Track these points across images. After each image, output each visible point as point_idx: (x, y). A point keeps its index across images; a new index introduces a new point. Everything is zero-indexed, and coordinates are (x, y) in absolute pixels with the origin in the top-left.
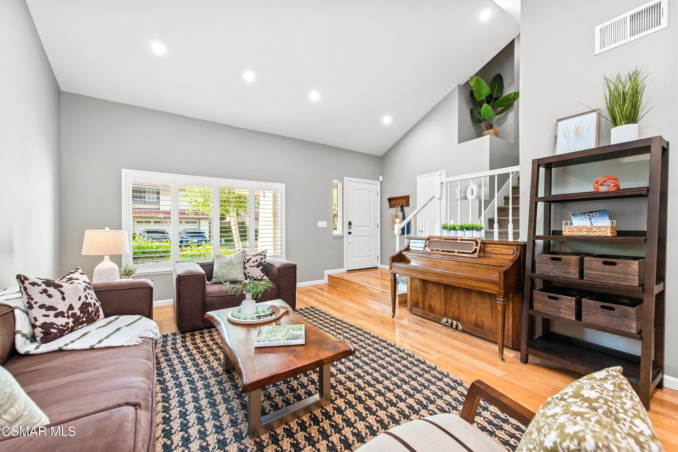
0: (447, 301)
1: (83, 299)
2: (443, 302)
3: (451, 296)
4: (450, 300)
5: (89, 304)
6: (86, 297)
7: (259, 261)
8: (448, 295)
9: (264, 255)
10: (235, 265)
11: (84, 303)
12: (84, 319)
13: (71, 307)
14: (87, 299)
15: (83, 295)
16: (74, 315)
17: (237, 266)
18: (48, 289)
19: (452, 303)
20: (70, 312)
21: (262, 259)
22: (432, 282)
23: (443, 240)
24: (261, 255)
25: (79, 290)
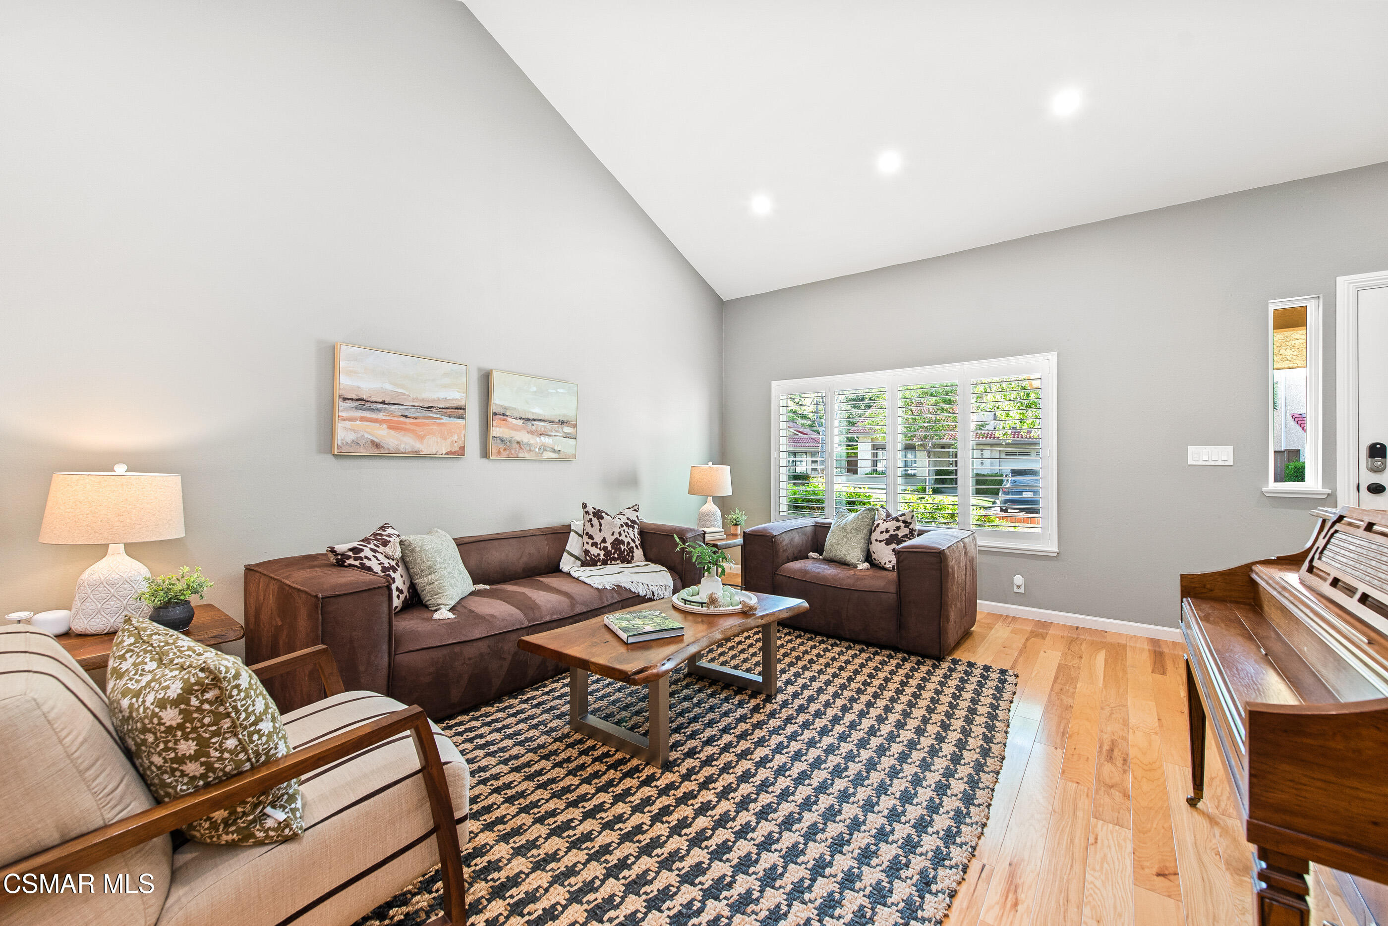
1: (616, 535)
5: (622, 542)
6: (620, 533)
7: (892, 532)
9: (904, 522)
10: (848, 533)
11: (617, 539)
12: (616, 556)
13: (604, 541)
14: (620, 536)
15: (617, 530)
16: (605, 548)
17: (851, 535)
18: (593, 519)
20: (603, 545)
21: (898, 528)
24: (898, 520)
25: (615, 526)
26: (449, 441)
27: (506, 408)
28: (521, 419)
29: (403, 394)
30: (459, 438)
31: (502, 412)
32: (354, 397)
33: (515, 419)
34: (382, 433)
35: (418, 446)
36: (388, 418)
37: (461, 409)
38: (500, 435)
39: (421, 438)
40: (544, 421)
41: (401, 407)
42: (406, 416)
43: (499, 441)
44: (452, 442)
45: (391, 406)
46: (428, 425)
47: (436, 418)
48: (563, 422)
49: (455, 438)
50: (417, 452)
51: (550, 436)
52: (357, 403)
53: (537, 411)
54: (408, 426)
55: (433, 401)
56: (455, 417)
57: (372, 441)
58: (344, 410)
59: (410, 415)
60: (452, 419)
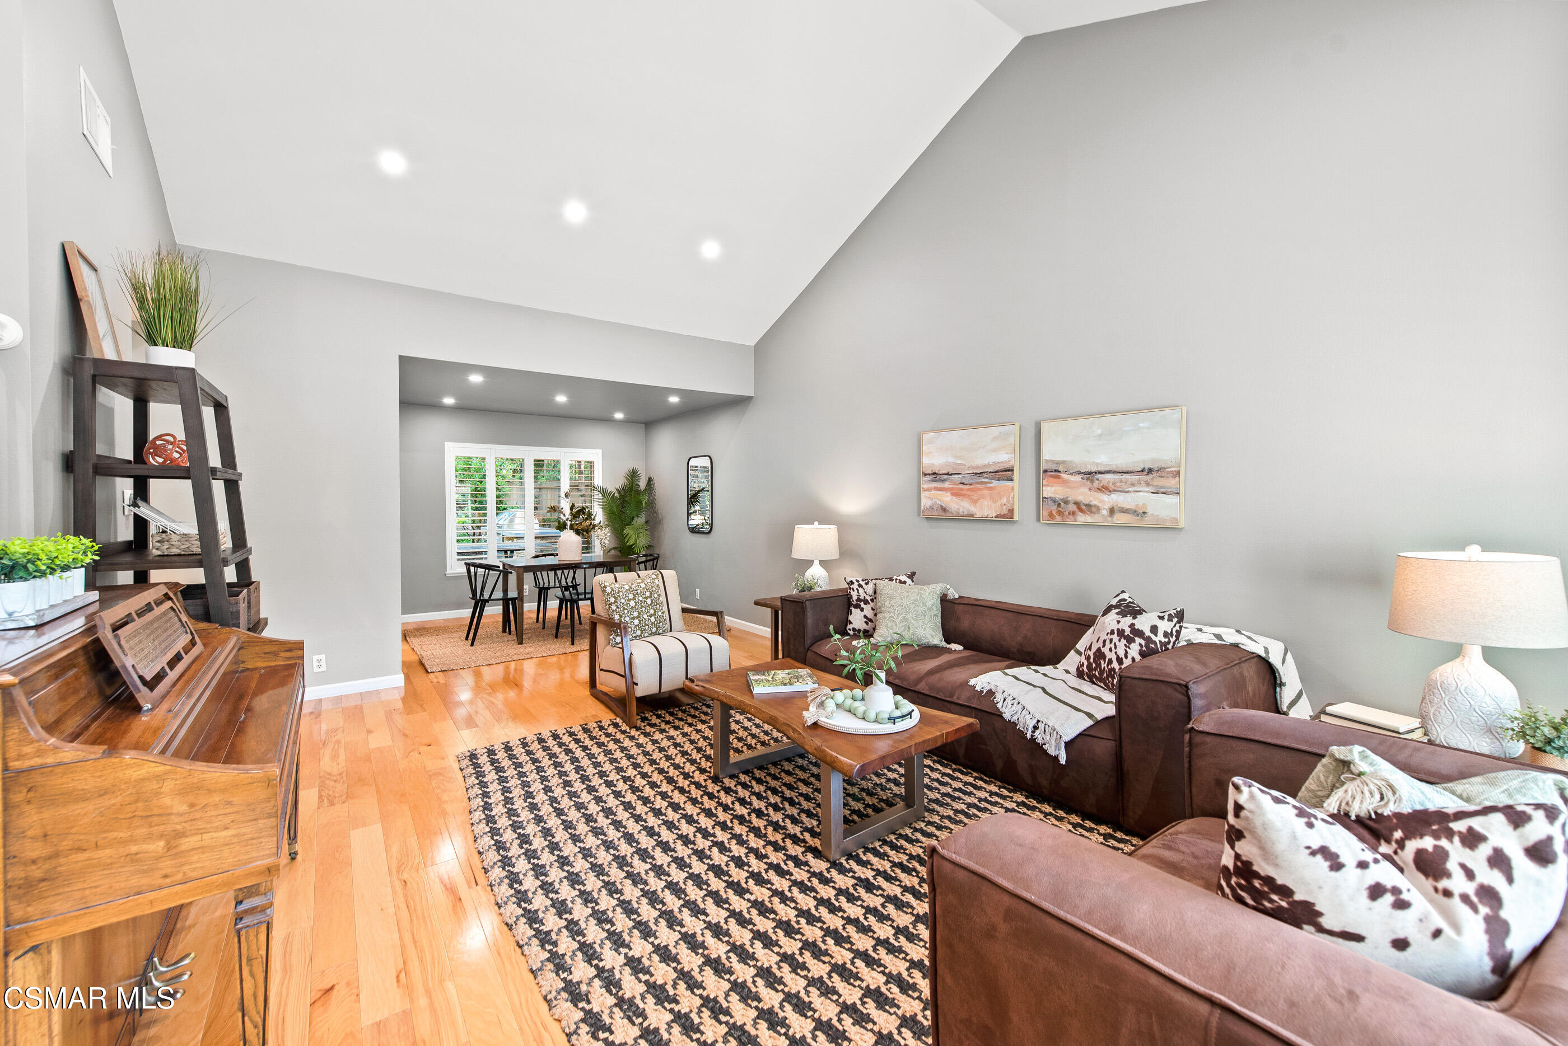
26: (999, 503)
27: (1058, 463)
28: (1080, 473)
29: (961, 464)
30: (1008, 500)
31: (1053, 467)
32: (930, 472)
33: (1071, 474)
34: (947, 499)
35: (973, 509)
36: (951, 486)
37: (1009, 470)
38: (1052, 496)
39: (975, 502)
40: (1114, 472)
41: (960, 476)
42: (963, 484)
43: (1050, 502)
44: (1001, 505)
45: (953, 476)
46: (979, 490)
47: (987, 483)
48: (1150, 471)
49: (1004, 501)
50: (972, 515)
51: (1127, 492)
52: (932, 477)
53: (1102, 459)
54: (965, 492)
55: (985, 466)
56: (1003, 480)
57: (941, 506)
58: (926, 483)
59: (966, 482)
60: (1001, 482)
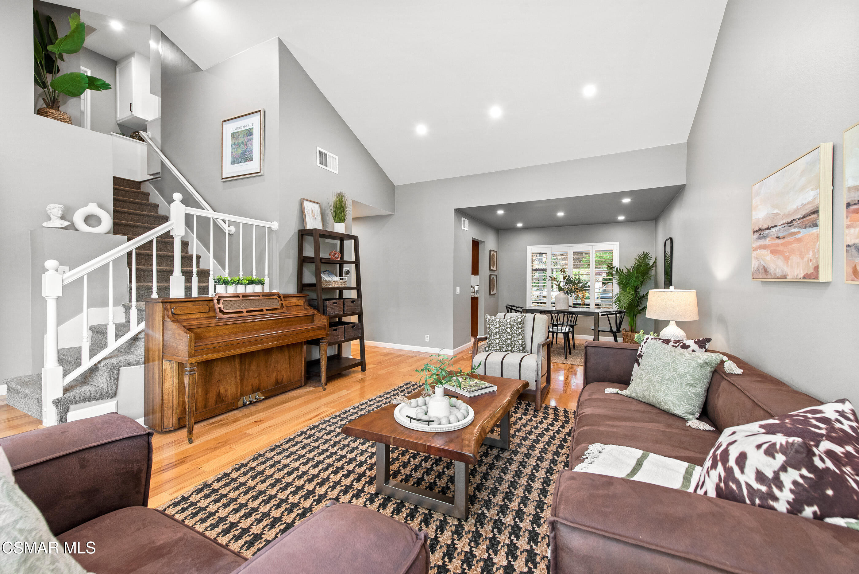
0: (244, 375)
2: (239, 378)
3: (250, 367)
4: (248, 371)
8: (245, 367)
19: (251, 374)
22: (221, 359)
23: (241, 298)
26: (806, 259)
29: (777, 214)
30: (814, 253)
32: (757, 228)
34: (768, 259)
35: (786, 269)
36: (771, 243)
37: (815, 212)
39: (787, 259)
41: (777, 228)
42: (779, 238)
44: (809, 261)
45: (772, 229)
46: (791, 243)
47: (797, 233)
49: (811, 254)
50: (786, 276)
52: (758, 233)
54: (781, 248)
55: (795, 211)
56: (810, 226)
57: (764, 267)
58: (755, 242)
59: (781, 235)
60: (808, 229)
